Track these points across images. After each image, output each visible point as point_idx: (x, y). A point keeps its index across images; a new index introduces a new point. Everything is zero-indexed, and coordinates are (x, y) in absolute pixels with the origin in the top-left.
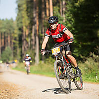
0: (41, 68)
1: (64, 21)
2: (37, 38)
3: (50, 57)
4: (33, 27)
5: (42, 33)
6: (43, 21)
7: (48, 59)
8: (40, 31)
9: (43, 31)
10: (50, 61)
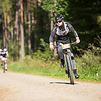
0: (28, 64)
1: (56, 5)
2: (21, 26)
3: (39, 51)
4: (17, 13)
5: (28, 21)
6: (29, 5)
7: (36, 53)
8: (25, 19)
9: (29, 18)
10: (38, 56)
